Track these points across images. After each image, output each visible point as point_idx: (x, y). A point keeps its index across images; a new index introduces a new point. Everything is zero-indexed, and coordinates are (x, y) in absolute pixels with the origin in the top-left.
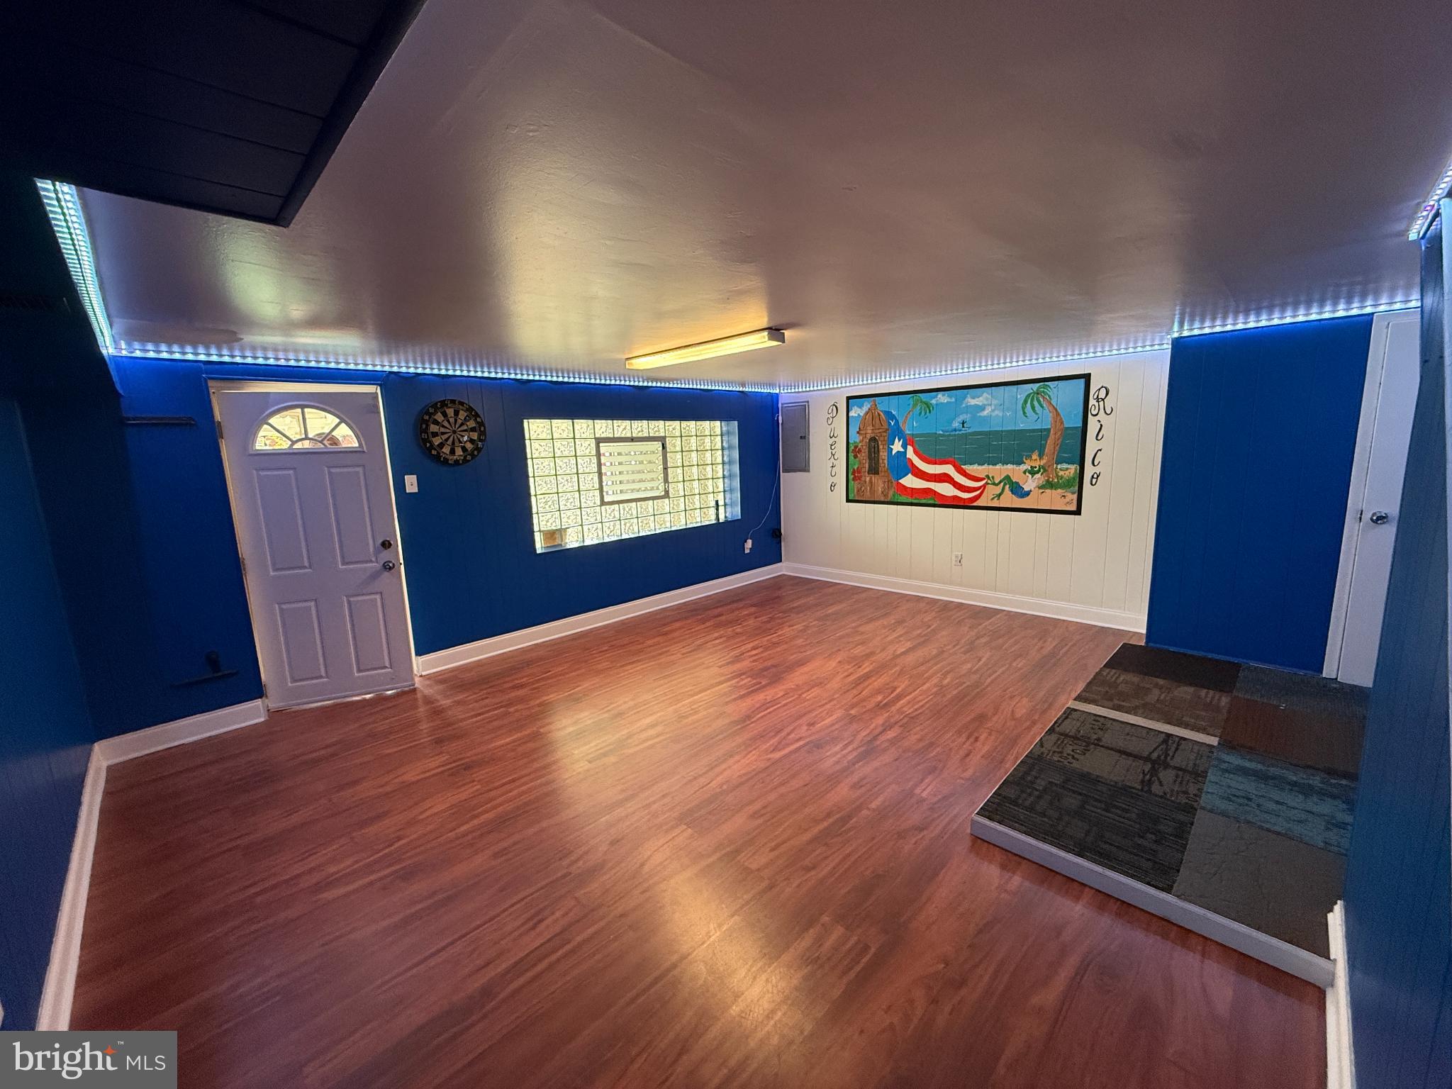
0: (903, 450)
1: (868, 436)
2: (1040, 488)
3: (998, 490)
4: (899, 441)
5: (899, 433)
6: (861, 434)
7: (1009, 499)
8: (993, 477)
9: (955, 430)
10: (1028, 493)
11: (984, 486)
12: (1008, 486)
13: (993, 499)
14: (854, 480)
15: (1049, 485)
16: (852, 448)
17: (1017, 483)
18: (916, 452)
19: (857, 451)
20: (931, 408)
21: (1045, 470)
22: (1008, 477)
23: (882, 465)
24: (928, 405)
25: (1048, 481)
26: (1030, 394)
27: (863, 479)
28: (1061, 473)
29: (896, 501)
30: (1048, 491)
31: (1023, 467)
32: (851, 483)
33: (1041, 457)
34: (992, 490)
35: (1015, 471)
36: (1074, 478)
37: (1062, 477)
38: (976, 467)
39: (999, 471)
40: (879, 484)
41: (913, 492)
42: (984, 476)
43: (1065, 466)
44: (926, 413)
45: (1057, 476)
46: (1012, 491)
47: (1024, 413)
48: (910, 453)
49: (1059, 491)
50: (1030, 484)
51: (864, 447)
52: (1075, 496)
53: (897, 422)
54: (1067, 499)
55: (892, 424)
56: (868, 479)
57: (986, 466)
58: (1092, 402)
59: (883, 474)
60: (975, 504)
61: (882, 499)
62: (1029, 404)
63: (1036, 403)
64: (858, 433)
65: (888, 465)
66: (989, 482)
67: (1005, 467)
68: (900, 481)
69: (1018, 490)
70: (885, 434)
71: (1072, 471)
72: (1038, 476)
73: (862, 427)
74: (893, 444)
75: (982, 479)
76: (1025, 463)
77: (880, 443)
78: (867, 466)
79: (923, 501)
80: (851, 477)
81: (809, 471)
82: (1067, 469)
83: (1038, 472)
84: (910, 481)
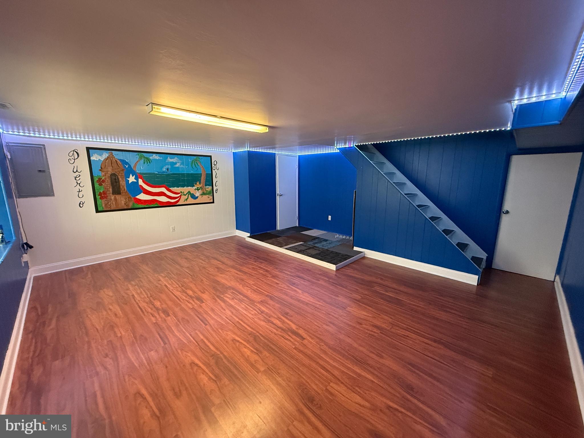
0: (135, 181)
1: (110, 173)
2: (201, 195)
3: (186, 197)
4: (133, 176)
5: (131, 171)
6: (103, 171)
7: (191, 200)
8: (183, 192)
9: (164, 172)
10: (197, 197)
11: (180, 196)
12: (190, 195)
13: (184, 201)
14: (100, 198)
15: (203, 194)
16: (96, 179)
17: (193, 194)
18: (143, 181)
19: (101, 182)
20: (150, 161)
21: (202, 189)
22: (189, 192)
23: (123, 189)
24: (148, 159)
25: (203, 192)
26: (193, 160)
27: (109, 198)
28: (207, 189)
29: (135, 207)
30: (204, 196)
31: (194, 188)
32: (99, 201)
33: (200, 183)
34: (183, 198)
35: (191, 189)
36: (211, 191)
37: (207, 191)
38: (176, 188)
39: (186, 190)
40: (122, 200)
41: (146, 202)
42: (179, 192)
43: (208, 187)
44: (147, 163)
45: (206, 191)
46: (191, 197)
47: (192, 167)
48: (141, 182)
49: (207, 195)
50: (198, 194)
51: (107, 179)
52: (212, 197)
53: (130, 166)
54: (210, 198)
55: (127, 167)
56: (113, 198)
57: (180, 188)
58: (213, 165)
59: (124, 194)
60: (178, 204)
61: (126, 208)
62: (193, 164)
63: (196, 163)
64: (100, 170)
65: (127, 189)
66: (182, 194)
67: (188, 188)
68: (136, 197)
69: (194, 197)
70: (122, 172)
71: (210, 188)
72: (200, 191)
73: (103, 167)
74: (129, 178)
75: (179, 193)
76: (194, 186)
77: (119, 177)
78: (111, 190)
79: (152, 206)
80: (98, 197)
81: (53, 195)
82: (209, 188)
83: (199, 189)
84: (142, 197)
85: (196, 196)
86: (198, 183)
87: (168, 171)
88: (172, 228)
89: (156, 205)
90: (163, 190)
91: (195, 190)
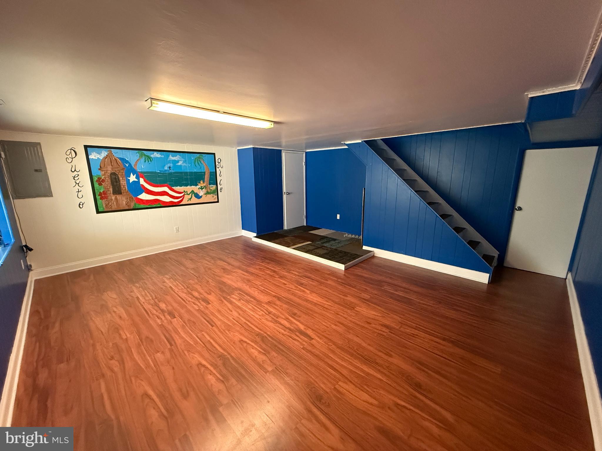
0: (136, 180)
1: (109, 172)
2: (205, 194)
3: (190, 196)
4: (134, 175)
5: (131, 170)
6: (103, 171)
7: (194, 200)
8: (187, 191)
9: (166, 171)
10: (201, 197)
11: (184, 195)
12: (193, 195)
13: (188, 201)
14: (101, 199)
15: (207, 193)
16: (95, 179)
17: (196, 193)
18: (145, 181)
19: (100, 181)
20: (151, 159)
21: (206, 188)
22: (193, 191)
23: (124, 189)
24: (149, 158)
25: (207, 191)
26: (196, 158)
27: (109, 198)
28: (211, 188)
29: (137, 208)
30: (208, 195)
31: (198, 187)
32: (99, 202)
33: (204, 182)
34: (187, 197)
35: (195, 188)
36: (215, 190)
37: (212, 190)
38: (179, 187)
39: (189, 189)
40: (123, 200)
41: (148, 202)
42: (183, 191)
43: (212, 186)
44: (148, 162)
45: (210, 190)
46: (195, 196)
47: (195, 165)
48: (142, 182)
49: (211, 195)
50: (201, 193)
51: (107, 179)
52: (217, 196)
53: (130, 165)
54: (214, 198)
55: (127, 166)
56: (113, 198)
57: (183, 187)
58: (217, 163)
59: (125, 194)
60: (181, 204)
61: (127, 208)
62: (196, 162)
63: (199, 162)
64: (99, 169)
65: (128, 188)
66: (185, 193)
67: (191, 187)
68: (138, 197)
69: (198, 196)
70: (122, 171)
71: (214, 187)
72: (204, 190)
73: (102, 166)
74: (130, 177)
75: (183, 193)
76: (198, 185)
77: (119, 176)
78: (111, 190)
79: (154, 206)
80: (98, 197)
81: (52, 196)
82: (213, 187)
83: (203, 188)
84: (144, 196)
85: (200, 195)
86: (202, 182)
87: (170, 169)
88: (176, 228)
89: (159, 206)
90: (166, 189)
91: (199, 189)
